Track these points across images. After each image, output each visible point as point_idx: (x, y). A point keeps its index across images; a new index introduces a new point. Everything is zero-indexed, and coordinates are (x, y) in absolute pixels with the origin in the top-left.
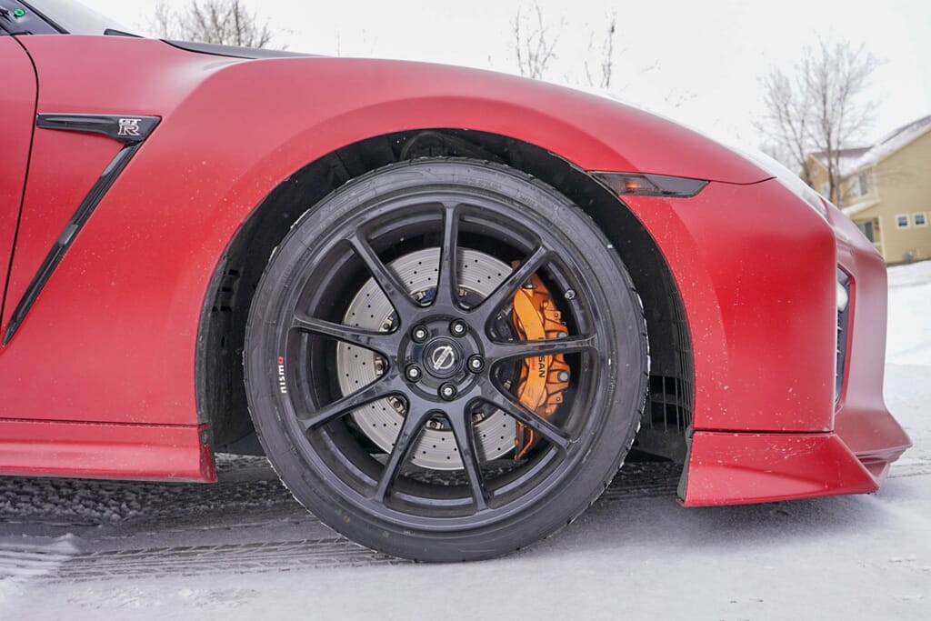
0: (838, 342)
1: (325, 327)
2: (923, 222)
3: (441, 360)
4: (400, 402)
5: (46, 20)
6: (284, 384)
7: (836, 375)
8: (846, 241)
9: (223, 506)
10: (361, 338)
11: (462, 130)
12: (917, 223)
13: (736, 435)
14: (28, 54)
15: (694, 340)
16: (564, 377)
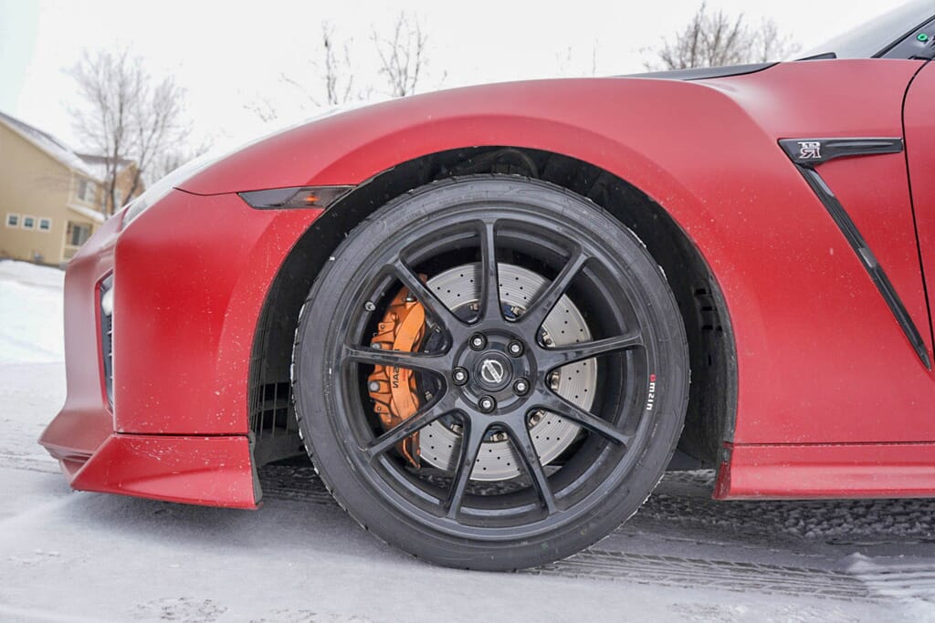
0: (111, 346)
1: (609, 344)
2: (31, 225)
3: (494, 373)
4: (534, 415)
5: (899, 42)
6: (651, 401)
7: (113, 377)
8: (105, 248)
9: (704, 521)
10: (573, 354)
11: (472, 148)
12: (26, 225)
13: (207, 439)
14: (916, 74)
15: (249, 348)
16: (374, 387)
